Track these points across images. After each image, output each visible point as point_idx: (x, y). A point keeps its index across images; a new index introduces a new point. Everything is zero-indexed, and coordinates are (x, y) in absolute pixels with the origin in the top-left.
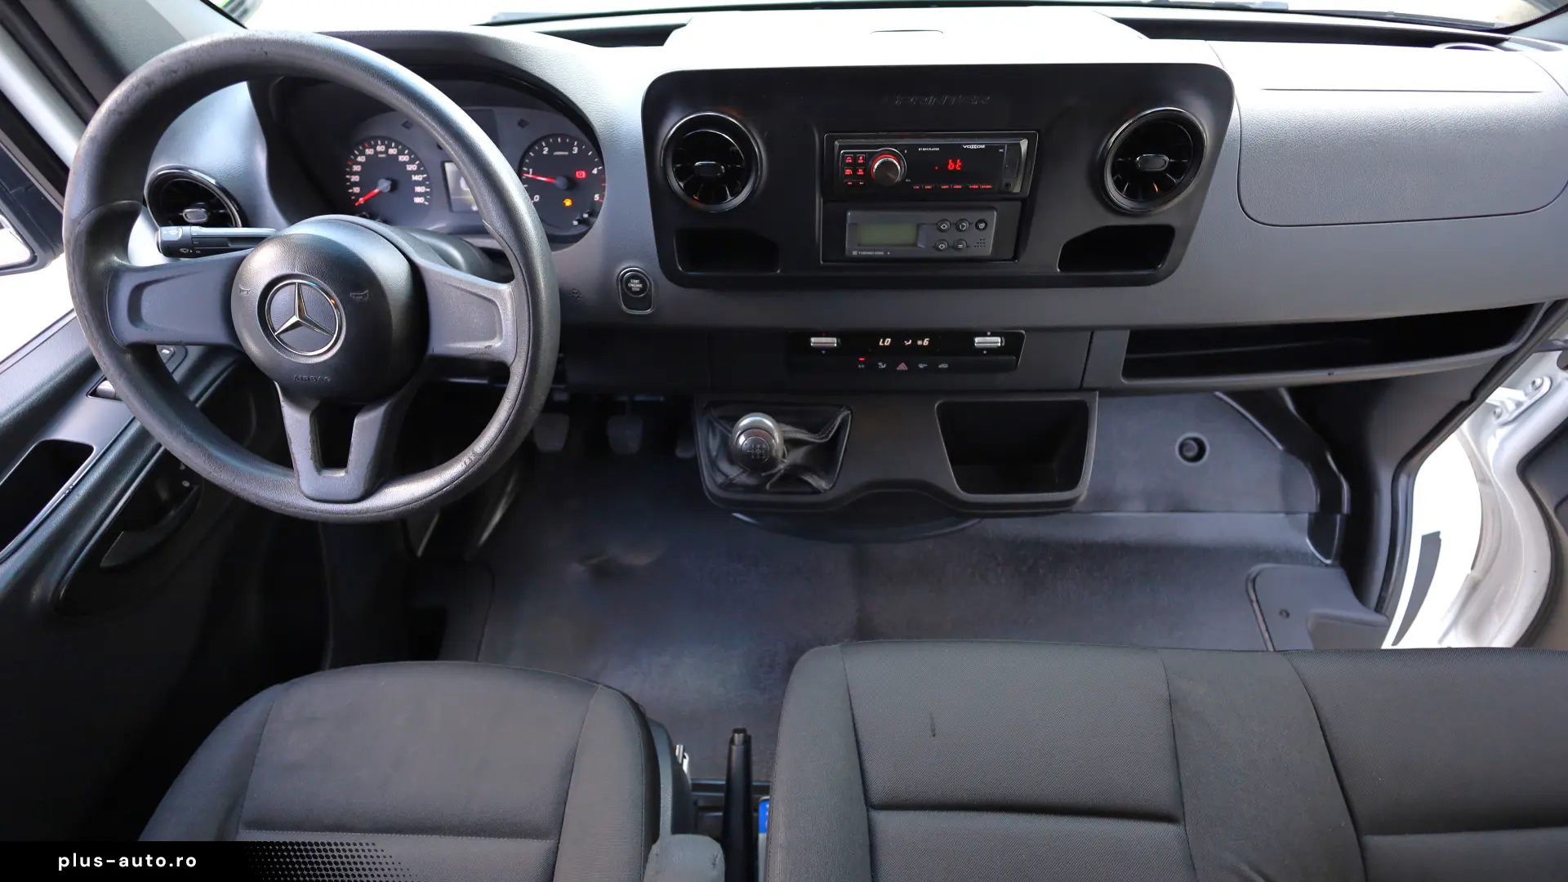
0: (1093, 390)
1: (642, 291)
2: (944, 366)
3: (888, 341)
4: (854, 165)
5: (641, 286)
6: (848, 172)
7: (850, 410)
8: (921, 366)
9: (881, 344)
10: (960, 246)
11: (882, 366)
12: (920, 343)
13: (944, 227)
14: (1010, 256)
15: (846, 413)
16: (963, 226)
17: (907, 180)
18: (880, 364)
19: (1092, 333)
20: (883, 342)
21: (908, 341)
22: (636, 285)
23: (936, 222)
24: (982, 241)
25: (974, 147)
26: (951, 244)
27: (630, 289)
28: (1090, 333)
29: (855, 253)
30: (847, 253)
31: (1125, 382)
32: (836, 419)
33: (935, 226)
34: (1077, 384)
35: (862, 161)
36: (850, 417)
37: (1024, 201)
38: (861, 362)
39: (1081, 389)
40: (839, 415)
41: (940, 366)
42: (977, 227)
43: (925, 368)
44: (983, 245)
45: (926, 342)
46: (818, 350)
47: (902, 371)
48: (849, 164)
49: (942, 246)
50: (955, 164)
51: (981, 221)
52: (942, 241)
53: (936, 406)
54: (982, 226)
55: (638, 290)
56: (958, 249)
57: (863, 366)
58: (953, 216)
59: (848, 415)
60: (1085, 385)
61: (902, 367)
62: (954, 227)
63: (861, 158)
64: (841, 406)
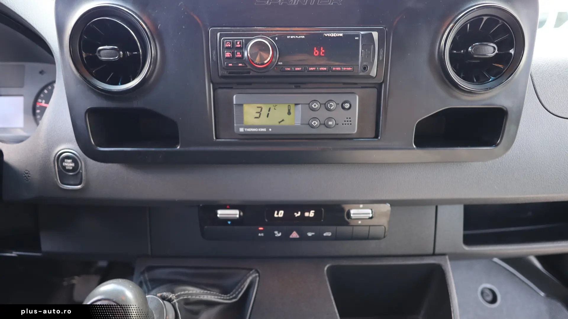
0: (444, 255)
1: (74, 169)
2: (328, 234)
3: (281, 214)
4: (233, 48)
5: (73, 165)
6: (228, 54)
7: (258, 272)
8: (310, 234)
9: (276, 215)
10: (330, 123)
11: (278, 234)
12: (307, 214)
13: (315, 106)
14: (373, 134)
15: (254, 275)
16: (331, 106)
17: (279, 63)
18: (276, 232)
19: (437, 207)
20: (278, 214)
21: (298, 213)
22: (69, 164)
23: (309, 103)
24: (349, 120)
25: (333, 35)
26: (322, 122)
27: (64, 167)
28: (434, 207)
29: (241, 130)
30: (235, 130)
31: (467, 248)
32: (246, 280)
33: (308, 105)
34: (431, 251)
35: (239, 46)
36: (258, 279)
37: (379, 87)
38: (261, 232)
39: (434, 254)
40: (248, 278)
41: (325, 234)
42: (343, 108)
43: (313, 235)
44: (349, 123)
45: (312, 214)
46: (224, 221)
47: (295, 239)
48: (228, 48)
49: (315, 123)
50: (320, 51)
51: (346, 102)
52: (315, 118)
53: (326, 269)
54: (347, 106)
55: (71, 168)
56: (328, 126)
57: (262, 235)
58: (322, 98)
59: (256, 277)
60: (437, 251)
61: (295, 235)
62: (323, 106)
63: (238, 43)
64: (251, 270)
